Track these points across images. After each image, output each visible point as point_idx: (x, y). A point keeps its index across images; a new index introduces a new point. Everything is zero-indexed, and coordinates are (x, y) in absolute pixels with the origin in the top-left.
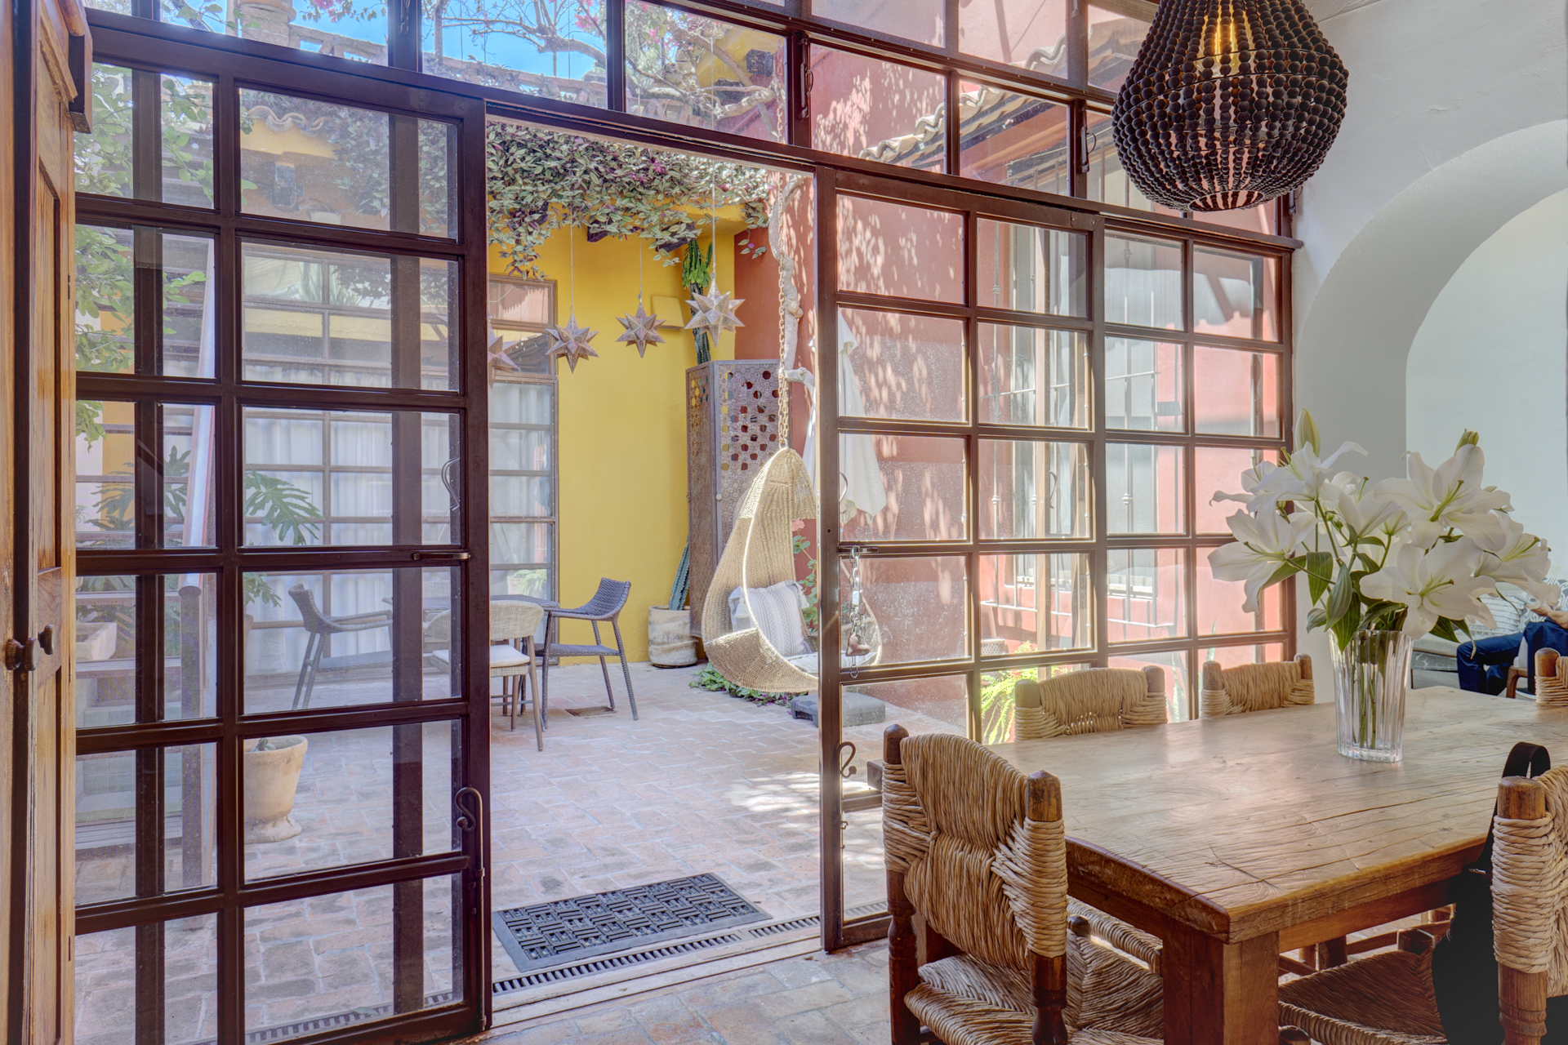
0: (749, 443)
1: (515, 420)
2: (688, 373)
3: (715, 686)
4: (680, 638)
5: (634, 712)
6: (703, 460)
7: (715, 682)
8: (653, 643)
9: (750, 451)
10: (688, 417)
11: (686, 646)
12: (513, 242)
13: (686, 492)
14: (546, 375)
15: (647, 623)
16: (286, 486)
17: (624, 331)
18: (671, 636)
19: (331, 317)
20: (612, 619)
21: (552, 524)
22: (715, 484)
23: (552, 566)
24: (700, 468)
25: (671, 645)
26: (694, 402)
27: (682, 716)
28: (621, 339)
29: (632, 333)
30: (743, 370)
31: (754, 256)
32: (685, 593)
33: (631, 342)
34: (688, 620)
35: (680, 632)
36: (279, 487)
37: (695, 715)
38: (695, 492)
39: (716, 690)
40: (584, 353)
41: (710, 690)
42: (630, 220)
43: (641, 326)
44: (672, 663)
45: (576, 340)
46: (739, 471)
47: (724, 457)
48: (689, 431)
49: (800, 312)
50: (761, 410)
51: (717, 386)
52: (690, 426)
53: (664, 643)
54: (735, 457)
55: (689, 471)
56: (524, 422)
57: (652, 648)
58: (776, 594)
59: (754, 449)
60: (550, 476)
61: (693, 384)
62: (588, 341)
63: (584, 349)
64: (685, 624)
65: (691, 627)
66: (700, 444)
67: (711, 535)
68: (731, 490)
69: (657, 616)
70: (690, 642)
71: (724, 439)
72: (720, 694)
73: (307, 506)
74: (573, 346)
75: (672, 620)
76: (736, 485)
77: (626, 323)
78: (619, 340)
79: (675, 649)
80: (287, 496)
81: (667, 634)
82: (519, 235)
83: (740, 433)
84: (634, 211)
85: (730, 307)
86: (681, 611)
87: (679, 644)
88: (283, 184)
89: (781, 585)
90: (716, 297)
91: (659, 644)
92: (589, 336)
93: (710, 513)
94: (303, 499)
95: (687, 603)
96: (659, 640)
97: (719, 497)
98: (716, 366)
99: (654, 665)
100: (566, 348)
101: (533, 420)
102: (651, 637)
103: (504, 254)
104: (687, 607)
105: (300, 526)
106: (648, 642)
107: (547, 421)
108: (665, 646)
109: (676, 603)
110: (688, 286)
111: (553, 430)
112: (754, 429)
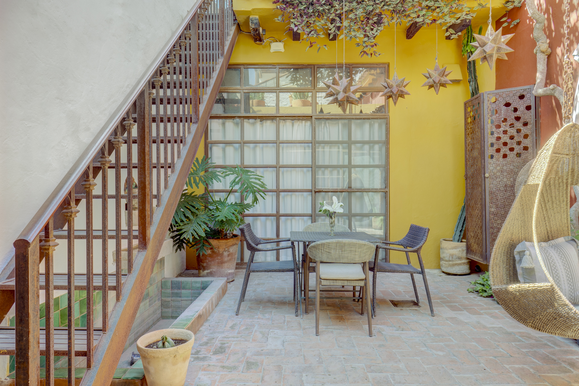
0: (508, 141)
1: (367, 138)
2: (465, 104)
3: (485, 294)
4: (460, 258)
5: (432, 311)
6: (476, 153)
7: (486, 291)
8: (443, 260)
9: (509, 146)
10: (465, 130)
11: (464, 263)
12: (362, 36)
13: (463, 173)
14: (383, 114)
15: (439, 249)
16: (252, 174)
17: (426, 80)
18: (454, 257)
19: (280, 94)
20: (417, 251)
21: (386, 193)
22: (484, 168)
23: (386, 215)
24: (474, 159)
25: (454, 263)
26: (469, 120)
27: (464, 316)
28: (424, 85)
29: (431, 80)
30: (504, 96)
31: (511, 26)
32: (463, 232)
33: (431, 87)
34: (465, 248)
35: (460, 255)
36: (249, 174)
37: (474, 318)
38: (470, 174)
39: (487, 297)
40: (402, 94)
41: (481, 296)
42: (430, 13)
43: (437, 75)
44: (455, 272)
45: (397, 86)
46: (501, 159)
47: (490, 151)
48: (466, 138)
49: (549, 50)
50: (518, 119)
51: (485, 107)
52: (466, 135)
53: (450, 261)
54: (498, 151)
55: (466, 161)
56: (372, 139)
57: (442, 263)
58: (556, 247)
59: (512, 144)
60: (385, 167)
61: (469, 109)
62: (405, 87)
63: (402, 91)
64: (463, 251)
65: (467, 253)
66: (473, 144)
67: (481, 199)
68: (495, 171)
69: (445, 244)
70: (466, 261)
71: (490, 139)
72: (489, 299)
73: (261, 183)
74: (395, 90)
75: (455, 248)
76: (498, 168)
77: (428, 75)
78: (423, 86)
79: (456, 264)
80: (252, 178)
81: (452, 255)
82: (365, 31)
83: (502, 135)
84: (433, 8)
85: (503, 40)
86: (459, 243)
87: (459, 262)
88: (253, 27)
89: (561, 240)
90: (491, 35)
91: (446, 261)
92: (405, 84)
93: (481, 186)
94: (259, 180)
95: (464, 238)
96: (447, 259)
97: (487, 175)
98: (485, 96)
99: (443, 272)
100: (392, 92)
101: (376, 138)
102: (442, 256)
103: (358, 45)
104: (463, 240)
105: (257, 194)
106: (440, 259)
107: (384, 138)
108: (450, 263)
109: (457, 237)
110: (466, 54)
111: (387, 142)
112: (512, 131)
